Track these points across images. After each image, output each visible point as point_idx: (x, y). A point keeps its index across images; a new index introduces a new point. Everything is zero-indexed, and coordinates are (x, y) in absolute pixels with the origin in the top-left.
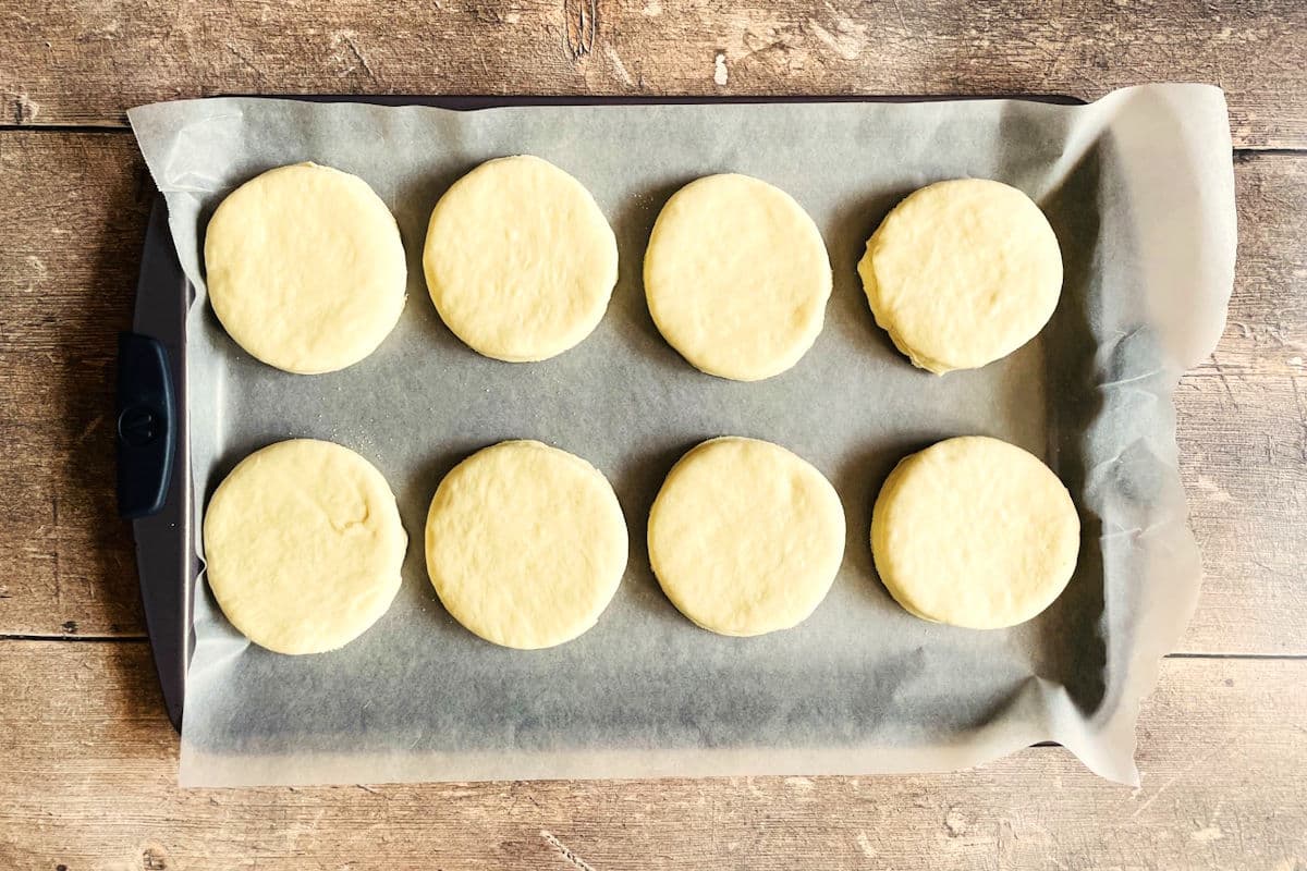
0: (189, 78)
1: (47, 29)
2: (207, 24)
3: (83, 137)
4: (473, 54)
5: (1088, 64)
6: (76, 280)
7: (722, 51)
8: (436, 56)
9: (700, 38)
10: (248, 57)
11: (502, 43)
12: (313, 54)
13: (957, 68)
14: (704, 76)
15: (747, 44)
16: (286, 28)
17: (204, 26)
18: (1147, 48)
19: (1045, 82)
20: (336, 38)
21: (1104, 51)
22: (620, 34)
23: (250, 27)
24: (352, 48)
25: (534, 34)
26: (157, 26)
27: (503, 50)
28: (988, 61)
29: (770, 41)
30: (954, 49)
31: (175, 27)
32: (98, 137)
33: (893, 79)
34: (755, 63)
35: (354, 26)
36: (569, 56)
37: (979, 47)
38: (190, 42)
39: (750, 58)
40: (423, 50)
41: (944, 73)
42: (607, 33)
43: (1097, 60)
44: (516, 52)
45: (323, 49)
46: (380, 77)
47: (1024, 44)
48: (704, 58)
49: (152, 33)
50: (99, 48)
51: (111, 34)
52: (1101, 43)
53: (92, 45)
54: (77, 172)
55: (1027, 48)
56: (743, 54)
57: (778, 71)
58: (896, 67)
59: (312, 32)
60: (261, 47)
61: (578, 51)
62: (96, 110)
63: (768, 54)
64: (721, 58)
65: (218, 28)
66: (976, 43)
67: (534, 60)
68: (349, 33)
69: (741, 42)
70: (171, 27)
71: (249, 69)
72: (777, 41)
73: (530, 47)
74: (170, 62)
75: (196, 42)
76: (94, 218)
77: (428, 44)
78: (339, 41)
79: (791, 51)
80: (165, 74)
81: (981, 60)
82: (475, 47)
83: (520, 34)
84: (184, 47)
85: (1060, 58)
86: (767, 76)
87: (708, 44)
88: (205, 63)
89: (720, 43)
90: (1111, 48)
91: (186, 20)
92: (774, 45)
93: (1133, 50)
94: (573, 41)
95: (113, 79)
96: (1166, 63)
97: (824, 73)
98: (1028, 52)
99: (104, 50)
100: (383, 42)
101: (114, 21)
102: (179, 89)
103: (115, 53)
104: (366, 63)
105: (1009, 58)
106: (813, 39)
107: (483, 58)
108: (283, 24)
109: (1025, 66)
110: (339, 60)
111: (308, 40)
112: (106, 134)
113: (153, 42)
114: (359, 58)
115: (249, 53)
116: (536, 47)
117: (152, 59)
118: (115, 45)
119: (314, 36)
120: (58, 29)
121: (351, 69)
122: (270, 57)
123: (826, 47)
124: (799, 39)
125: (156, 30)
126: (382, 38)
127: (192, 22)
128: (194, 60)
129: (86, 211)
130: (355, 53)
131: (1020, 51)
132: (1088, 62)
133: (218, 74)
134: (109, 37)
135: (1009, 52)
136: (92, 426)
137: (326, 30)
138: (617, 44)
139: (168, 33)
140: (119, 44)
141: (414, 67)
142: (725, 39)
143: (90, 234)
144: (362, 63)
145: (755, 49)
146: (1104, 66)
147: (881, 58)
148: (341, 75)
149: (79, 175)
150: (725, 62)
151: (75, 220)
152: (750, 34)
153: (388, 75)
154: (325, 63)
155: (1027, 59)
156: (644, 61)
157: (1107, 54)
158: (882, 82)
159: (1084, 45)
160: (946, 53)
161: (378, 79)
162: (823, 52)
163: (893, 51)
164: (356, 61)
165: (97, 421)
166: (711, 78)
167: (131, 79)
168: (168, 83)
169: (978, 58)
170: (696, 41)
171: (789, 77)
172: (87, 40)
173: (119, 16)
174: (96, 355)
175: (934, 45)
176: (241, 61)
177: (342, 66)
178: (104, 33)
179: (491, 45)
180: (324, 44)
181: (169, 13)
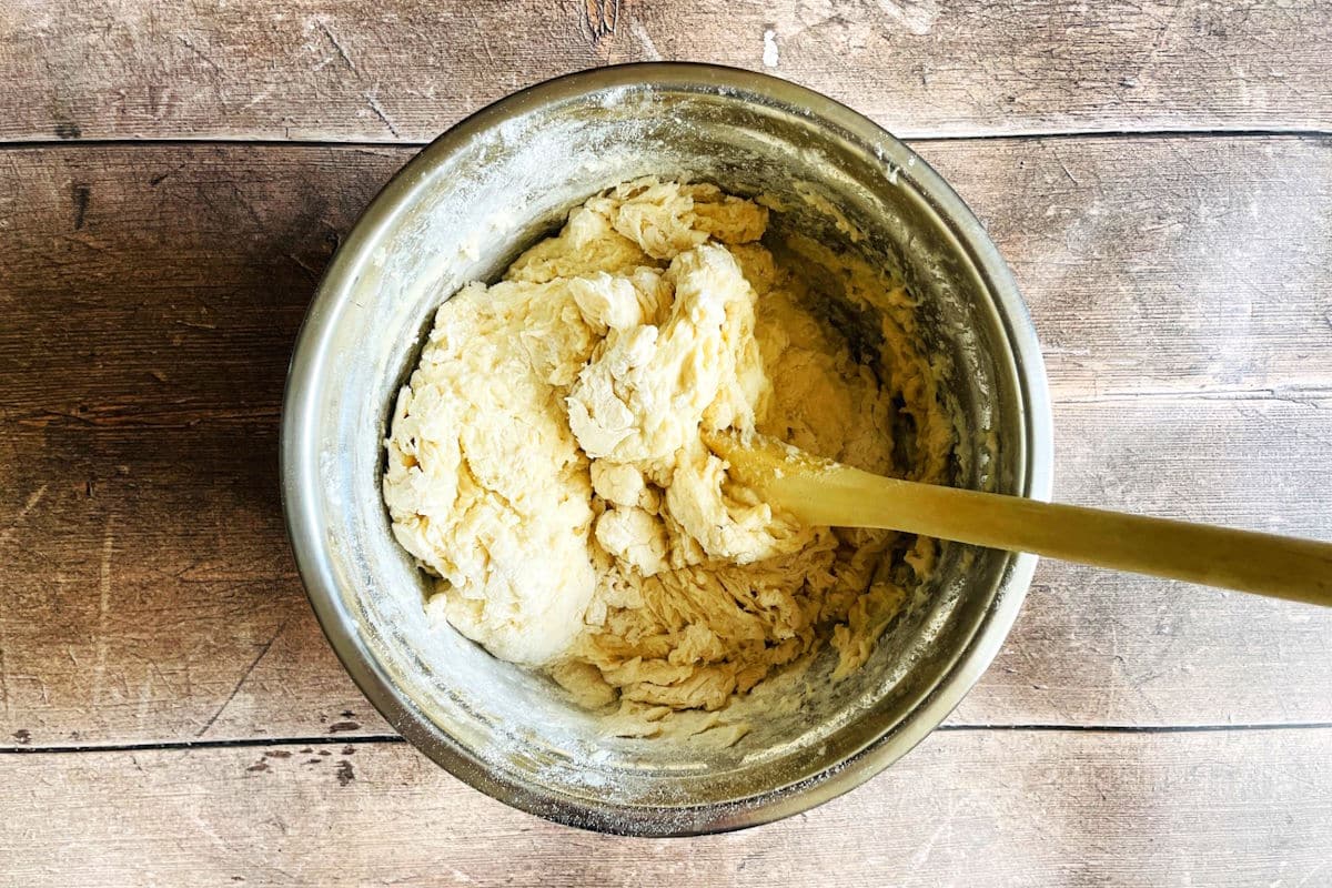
0: (134, 78)
2: (155, 13)
3: (15, 154)
4: (475, 39)
5: (1203, 32)
6: (11, 326)
7: (770, 26)
8: (430, 43)
9: (745, 10)
10: (204, 50)
11: (509, 26)
12: (282, 43)
13: (1050, 39)
14: (750, 57)
15: (800, 18)
16: (248, 14)
17: (152, 16)
18: (1270, 14)
19: (1154, 54)
20: (308, 25)
21: (1221, 16)
22: (649, 8)
23: (205, 14)
24: (329, 36)
25: (546, 13)
26: (96, 19)
27: (510, 34)
28: (1087, 30)
29: (827, 14)
30: (1046, 17)
31: (117, 19)
32: (31, 154)
33: (974, 55)
34: (810, 40)
35: (331, 10)
36: (589, 37)
37: (1076, 14)
38: (135, 36)
39: (804, 34)
40: (414, 36)
41: (1035, 46)
42: (633, 7)
43: (1214, 28)
44: (526, 36)
45: (294, 37)
46: (363, 67)
47: (1130, 9)
48: (750, 34)
49: (91, 27)
50: (30, 49)
51: (43, 31)
52: (1217, 7)
53: (21, 46)
54: (7, 196)
55: (1132, 14)
56: (795, 30)
57: (837, 50)
58: (977, 40)
59: (279, 17)
60: (218, 38)
61: (599, 31)
62: (27, 122)
63: (824, 30)
64: (769, 35)
65: (168, 18)
66: (1072, 8)
67: (547, 44)
68: (324, 18)
69: (792, 16)
70: (113, 18)
71: (205, 64)
72: (834, 14)
73: (542, 29)
74: (112, 60)
75: (142, 35)
76: (30, 251)
77: (420, 29)
78: (313, 27)
79: (850, 26)
80: (107, 75)
81: (1079, 29)
82: (476, 31)
83: (530, 14)
84: (129, 42)
85: (1171, 25)
86: (824, 56)
87: (754, 17)
88: (153, 59)
89: (769, 17)
90: (1230, 13)
91: (131, 9)
92: (831, 19)
93: (1254, 16)
94: (593, 19)
95: (47, 83)
96: (1292, 30)
97: (890, 51)
98: (1133, 18)
99: (36, 50)
100: (365, 27)
101: (47, 15)
102: (122, 91)
103: (49, 53)
104: (345, 53)
105: (1112, 26)
106: (876, 11)
107: (486, 44)
108: (245, 9)
109: (1130, 36)
110: (313, 50)
111: (274, 28)
112: (41, 150)
113: (93, 38)
114: (337, 47)
115: (204, 44)
116: (550, 28)
117: (91, 57)
118: (48, 44)
119: (282, 22)
121: (328, 61)
122: (229, 48)
123: (891, 21)
124: (860, 12)
125: (95, 23)
126: (365, 23)
127: (138, 12)
128: (139, 56)
129: (19, 242)
130: (332, 41)
131: (1123, 17)
132: (1202, 30)
133: (168, 71)
134: (40, 34)
135: (1111, 18)
136: (35, 499)
137: (297, 15)
138: (646, 19)
139: (109, 27)
140: (52, 43)
141: (403, 56)
142: (774, 11)
143: (25, 270)
144: (341, 54)
145: (810, 23)
146: (1222, 34)
147: (958, 31)
148: (316, 68)
149: (10, 200)
150: (774, 40)
151: (7, 254)
152: (802, 5)
153: (373, 67)
154: (296, 54)
155: (1133, 27)
156: (679, 40)
157: (1224, 21)
158: (959, 59)
159: (1198, 10)
160: (1037, 22)
161: (361, 71)
162: (888, 27)
163: (973, 22)
164: (334, 50)
165: (40, 492)
166: (760, 59)
167: (67, 83)
168: (109, 85)
169: (1075, 26)
170: (741, 14)
171: (850, 57)
172: (16, 39)
173: (52, 9)
174: (34, 415)
175: (1023, 12)
176: (196, 55)
177: (317, 57)
178: (35, 31)
179: (496, 29)
180: (295, 32)
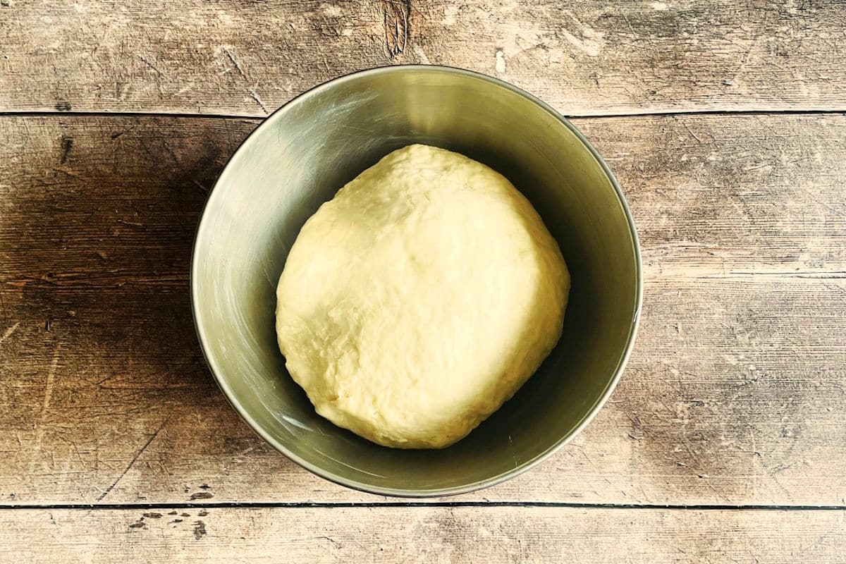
0: (108, 78)
1: (7, 47)
2: (125, 42)
3: (27, 119)
4: (318, 58)
5: (773, 54)
6: (10, 222)
7: (500, 49)
8: (291, 60)
9: (484, 40)
10: (152, 63)
11: (339, 50)
12: (200, 60)
13: (676, 58)
14: (488, 66)
15: (518, 45)
16: (181, 44)
17: (123, 43)
18: (816, 42)
19: (743, 67)
20: (217, 50)
21: (783, 45)
22: (425, 38)
23: (155, 43)
24: (229, 57)
25: (362, 42)
26: (88, 44)
27: (340, 55)
28: (699, 54)
29: (536, 43)
30: (672, 46)
31: (101, 44)
32: (38, 119)
33: (628, 68)
34: (525, 58)
35: (232, 42)
36: (388, 55)
37: (691, 44)
38: (111, 54)
39: (521, 54)
40: (281, 57)
41: (666, 62)
42: (415, 37)
43: (779, 51)
44: (349, 56)
45: (208, 57)
46: (249, 74)
47: (724, 41)
48: (488, 53)
49: (84, 49)
50: (45, 59)
51: (54, 50)
52: (780, 39)
53: (39, 58)
54: (20, 144)
55: (726, 44)
56: (516, 51)
57: (542, 64)
58: (629, 59)
59: (200, 46)
60: (162, 56)
61: (395, 51)
62: (38, 101)
63: (534, 52)
64: (499, 54)
65: (132, 45)
66: (688, 41)
67: (362, 60)
68: (227, 47)
69: (514, 43)
70: (98, 44)
71: (153, 71)
72: (540, 43)
73: (360, 51)
74: (95, 67)
75: (115, 54)
76: (29, 176)
77: (285, 53)
78: (220, 52)
79: (550, 50)
80: (91, 76)
81: (693, 53)
82: (319, 53)
83: (353, 43)
84: (107, 57)
85: (752, 50)
86: (534, 67)
87: (490, 44)
88: (121, 67)
89: (499, 43)
90: (789, 42)
91: (110, 39)
92: (538, 46)
93: (804, 43)
94: (391, 45)
95: (53, 79)
96: (831, 52)
97: (575, 65)
98: (727, 47)
99: (48, 60)
100: (252, 52)
101: (57, 41)
102: (100, 85)
103: (56, 62)
104: (239, 66)
105: (714, 51)
106: (566, 42)
107: (325, 60)
108: (179, 41)
109: (726, 56)
110: (219, 64)
111: (197, 51)
112: (45, 117)
113: (85, 55)
114: (234, 63)
115: (153, 60)
116: (364, 51)
117: (83, 65)
118: (56, 57)
119: (201, 49)
120: (15, 47)
121: (227, 70)
122: (169, 62)
123: (575, 48)
124: (556, 42)
125: (87, 46)
126: (252, 50)
127: (114, 41)
128: (113, 65)
129: (24, 171)
130: (231, 59)
131: (721, 46)
132: (772, 52)
133: (129, 74)
134: (52, 51)
135: (713, 47)
136: (10, 331)
137: (211, 45)
138: (423, 45)
139: (96, 48)
140: (59, 57)
141: (274, 68)
142: (503, 40)
143: (24, 188)
144: (236, 66)
145: (525, 48)
146: (785, 55)
147: (617, 55)
148: (220, 74)
149: (21, 146)
150: (503, 57)
151: (14, 178)
152: (520, 38)
153: (256, 74)
154: (209, 66)
155: (727, 52)
156: (444, 56)
157: (786, 47)
158: (619, 70)
159: (768, 41)
160: (666, 49)
161: (247, 76)
162: (573, 51)
163: (626, 49)
164: (232, 65)
165: (14, 327)
166: (494, 67)
167: (66, 79)
168: (93, 81)
169: (691, 51)
170: (481, 42)
171: (550, 68)
172: (36, 53)
173: (61, 38)
174: (18, 278)
175: (657, 43)
176: (147, 65)
177: (221, 68)
178: (49, 49)
179: (331, 52)
180: (209, 54)
181: (98, 36)
